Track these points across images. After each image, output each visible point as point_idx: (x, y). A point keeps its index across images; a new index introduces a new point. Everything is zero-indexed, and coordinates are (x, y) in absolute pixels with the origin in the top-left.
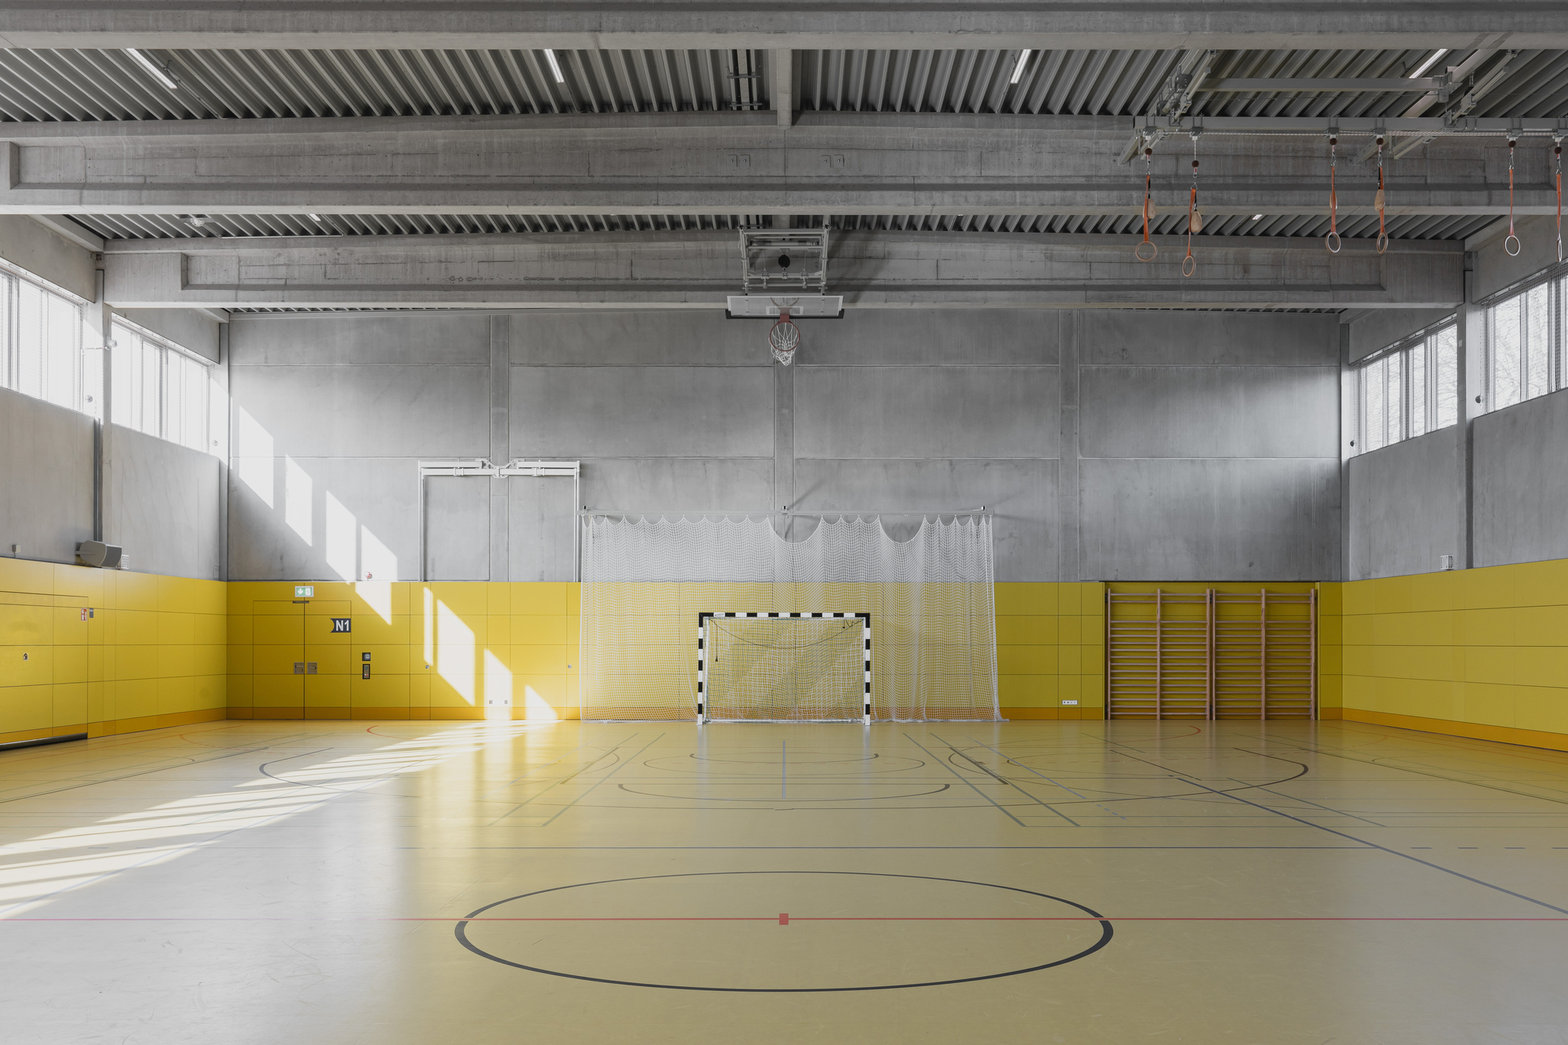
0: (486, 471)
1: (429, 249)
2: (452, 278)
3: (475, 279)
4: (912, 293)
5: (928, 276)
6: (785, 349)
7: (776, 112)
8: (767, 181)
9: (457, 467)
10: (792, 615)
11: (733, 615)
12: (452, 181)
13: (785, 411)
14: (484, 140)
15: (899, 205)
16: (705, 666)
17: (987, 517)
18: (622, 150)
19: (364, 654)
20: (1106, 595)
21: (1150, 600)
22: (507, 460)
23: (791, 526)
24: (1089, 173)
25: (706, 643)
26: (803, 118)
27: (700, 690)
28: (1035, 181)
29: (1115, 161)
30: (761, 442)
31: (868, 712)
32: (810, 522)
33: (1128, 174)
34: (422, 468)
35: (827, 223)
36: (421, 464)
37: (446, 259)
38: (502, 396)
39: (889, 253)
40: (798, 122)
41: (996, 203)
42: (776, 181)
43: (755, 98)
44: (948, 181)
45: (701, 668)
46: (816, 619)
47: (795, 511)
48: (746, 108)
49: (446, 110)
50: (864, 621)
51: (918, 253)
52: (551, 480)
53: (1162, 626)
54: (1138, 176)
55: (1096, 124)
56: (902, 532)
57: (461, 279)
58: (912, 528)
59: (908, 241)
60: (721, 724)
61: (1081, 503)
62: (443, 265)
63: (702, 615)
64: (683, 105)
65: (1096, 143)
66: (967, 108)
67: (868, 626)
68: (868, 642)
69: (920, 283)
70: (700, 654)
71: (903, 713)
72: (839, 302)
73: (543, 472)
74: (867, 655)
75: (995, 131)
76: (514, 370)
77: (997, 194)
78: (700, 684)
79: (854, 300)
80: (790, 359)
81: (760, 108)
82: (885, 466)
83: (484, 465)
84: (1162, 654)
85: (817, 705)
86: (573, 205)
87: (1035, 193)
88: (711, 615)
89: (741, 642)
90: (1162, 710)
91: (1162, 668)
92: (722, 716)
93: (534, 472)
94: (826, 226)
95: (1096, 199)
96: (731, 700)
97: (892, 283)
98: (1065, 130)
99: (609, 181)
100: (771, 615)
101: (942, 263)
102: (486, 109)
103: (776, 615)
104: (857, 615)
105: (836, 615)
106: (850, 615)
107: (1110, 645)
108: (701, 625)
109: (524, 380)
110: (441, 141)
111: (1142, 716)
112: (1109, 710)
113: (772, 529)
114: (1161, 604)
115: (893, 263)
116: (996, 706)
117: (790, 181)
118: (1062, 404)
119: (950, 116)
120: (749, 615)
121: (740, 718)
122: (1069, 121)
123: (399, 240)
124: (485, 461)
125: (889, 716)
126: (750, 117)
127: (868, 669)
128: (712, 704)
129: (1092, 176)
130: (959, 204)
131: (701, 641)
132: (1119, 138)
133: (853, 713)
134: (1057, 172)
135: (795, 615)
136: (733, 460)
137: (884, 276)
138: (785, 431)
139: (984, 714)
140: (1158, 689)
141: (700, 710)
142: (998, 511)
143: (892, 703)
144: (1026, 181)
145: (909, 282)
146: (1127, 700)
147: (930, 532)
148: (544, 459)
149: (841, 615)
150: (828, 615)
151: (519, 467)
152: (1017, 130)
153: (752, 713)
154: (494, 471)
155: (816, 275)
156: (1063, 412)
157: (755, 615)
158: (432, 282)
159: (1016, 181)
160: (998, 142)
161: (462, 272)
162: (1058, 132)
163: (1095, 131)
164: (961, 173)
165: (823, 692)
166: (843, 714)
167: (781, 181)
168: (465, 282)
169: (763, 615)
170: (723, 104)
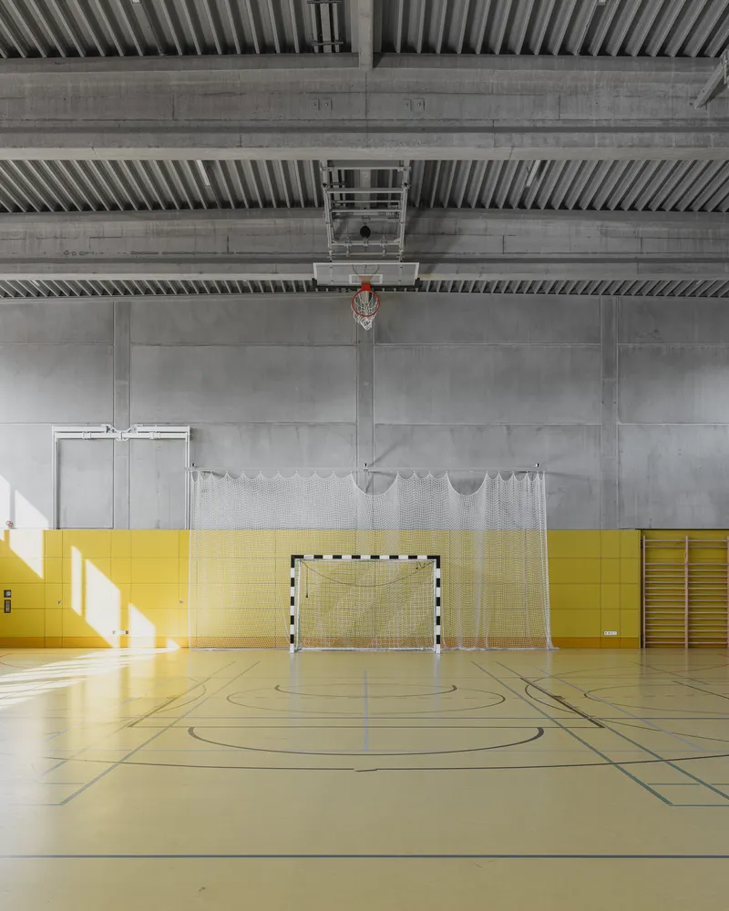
0: (110, 435)
1: (46, 226)
2: (66, 253)
3: (87, 253)
4: (481, 265)
5: (494, 249)
6: (367, 314)
7: (357, 55)
8: (348, 124)
9: (85, 431)
10: (372, 557)
11: (321, 557)
12: (38, 124)
13: (366, 384)
14: (70, 85)
15: (479, 147)
16: (297, 601)
17: (541, 473)
18: (206, 94)
19: (5, 591)
20: (642, 540)
21: (678, 546)
22: (128, 425)
23: (371, 481)
24: (666, 117)
25: (298, 582)
26: (384, 60)
27: (292, 622)
28: (612, 125)
29: (691, 104)
30: (345, 410)
31: (438, 642)
32: (389, 478)
33: (704, 117)
34: (56, 432)
35: (406, 181)
36: (55, 428)
37: (61, 235)
38: (124, 370)
39: (460, 230)
40: (380, 64)
41: (574, 145)
42: (358, 124)
43: (337, 37)
44: (526, 124)
45: (292, 603)
46: (394, 561)
47: (375, 469)
48: (327, 49)
49: (33, 53)
50: (435, 563)
51: (486, 229)
52: (166, 442)
53: (689, 567)
54: (715, 119)
55: (673, 66)
56: (467, 487)
57: (74, 253)
58: (475, 484)
59: (478, 217)
60: (310, 652)
61: (619, 463)
62: (58, 241)
63: (294, 557)
64: (267, 49)
65: (673, 87)
66: (545, 51)
67: (438, 566)
68: (438, 580)
69: (488, 256)
70: (292, 591)
71: (468, 642)
72: (414, 271)
73: (158, 436)
74: (438, 592)
75: (573, 73)
76: (135, 349)
77: (576, 136)
78: (292, 618)
79: (428, 271)
80: (371, 324)
81: (341, 51)
82: (452, 431)
83: (108, 429)
84: (690, 591)
85: (393, 635)
86: (158, 147)
87: (614, 135)
88: (302, 557)
89: (328, 581)
90: (690, 640)
91: (690, 603)
92: (311, 645)
93: (150, 436)
94: (406, 184)
95: (674, 140)
96: (319, 631)
97: (463, 257)
98: (642, 73)
99: (194, 124)
100: (353, 557)
101: (507, 239)
102: (72, 53)
103: (358, 557)
104: (429, 557)
105: (410, 557)
106: (422, 557)
107: (644, 584)
108: (293, 566)
109: (143, 358)
110: (28, 85)
111: (674, 645)
112: (644, 639)
113: (355, 484)
114: (689, 548)
115: (463, 239)
116: (549, 637)
117: (371, 124)
118: (604, 377)
119: (529, 59)
120: (335, 557)
121: (328, 646)
122: (647, 63)
123: (18, 217)
124: (110, 426)
125: (455, 645)
126: (331, 59)
127: (438, 604)
128: (303, 635)
129: (668, 120)
130: (538, 146)
131: (293, 580)
132: (695, 81)
133: (426, 642)
134: (634, 116)
135: (375, 557)
136: (321, 425)
137: (455, 250)
138: (366, 400)
139: (538, 643)
140: (686, 622)
141: (292, 641)
142: (549, 470)
143: (459, 633)
144: (605, 124)
145: (478, 256)
146: (660, 631)
147: (492, 486)
148: (160, 424)
149: (415, 557)
150: (404, 557)
151: (139, 432)
152: (596, 72)
153: (337, 642)
154: (117, 435)
155: (395, 242)
156: (604, 384)
157: (339, 557)
158: (49, 256)
159: (594, 124)
160: (576, 87)
161: (75, 247)
162: (635, 74)
163: (673, 73)
164: (540, 116)
165: (399, 624)
166: (417, 642)
167: (363, 124)
168: (78, 256)
169: (347, 557)
170: (306, 48)
